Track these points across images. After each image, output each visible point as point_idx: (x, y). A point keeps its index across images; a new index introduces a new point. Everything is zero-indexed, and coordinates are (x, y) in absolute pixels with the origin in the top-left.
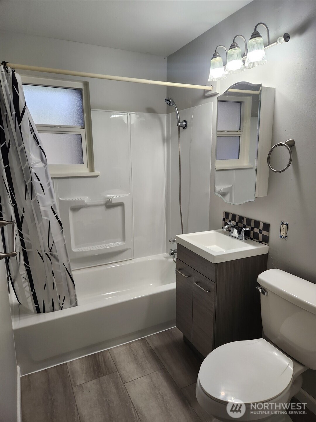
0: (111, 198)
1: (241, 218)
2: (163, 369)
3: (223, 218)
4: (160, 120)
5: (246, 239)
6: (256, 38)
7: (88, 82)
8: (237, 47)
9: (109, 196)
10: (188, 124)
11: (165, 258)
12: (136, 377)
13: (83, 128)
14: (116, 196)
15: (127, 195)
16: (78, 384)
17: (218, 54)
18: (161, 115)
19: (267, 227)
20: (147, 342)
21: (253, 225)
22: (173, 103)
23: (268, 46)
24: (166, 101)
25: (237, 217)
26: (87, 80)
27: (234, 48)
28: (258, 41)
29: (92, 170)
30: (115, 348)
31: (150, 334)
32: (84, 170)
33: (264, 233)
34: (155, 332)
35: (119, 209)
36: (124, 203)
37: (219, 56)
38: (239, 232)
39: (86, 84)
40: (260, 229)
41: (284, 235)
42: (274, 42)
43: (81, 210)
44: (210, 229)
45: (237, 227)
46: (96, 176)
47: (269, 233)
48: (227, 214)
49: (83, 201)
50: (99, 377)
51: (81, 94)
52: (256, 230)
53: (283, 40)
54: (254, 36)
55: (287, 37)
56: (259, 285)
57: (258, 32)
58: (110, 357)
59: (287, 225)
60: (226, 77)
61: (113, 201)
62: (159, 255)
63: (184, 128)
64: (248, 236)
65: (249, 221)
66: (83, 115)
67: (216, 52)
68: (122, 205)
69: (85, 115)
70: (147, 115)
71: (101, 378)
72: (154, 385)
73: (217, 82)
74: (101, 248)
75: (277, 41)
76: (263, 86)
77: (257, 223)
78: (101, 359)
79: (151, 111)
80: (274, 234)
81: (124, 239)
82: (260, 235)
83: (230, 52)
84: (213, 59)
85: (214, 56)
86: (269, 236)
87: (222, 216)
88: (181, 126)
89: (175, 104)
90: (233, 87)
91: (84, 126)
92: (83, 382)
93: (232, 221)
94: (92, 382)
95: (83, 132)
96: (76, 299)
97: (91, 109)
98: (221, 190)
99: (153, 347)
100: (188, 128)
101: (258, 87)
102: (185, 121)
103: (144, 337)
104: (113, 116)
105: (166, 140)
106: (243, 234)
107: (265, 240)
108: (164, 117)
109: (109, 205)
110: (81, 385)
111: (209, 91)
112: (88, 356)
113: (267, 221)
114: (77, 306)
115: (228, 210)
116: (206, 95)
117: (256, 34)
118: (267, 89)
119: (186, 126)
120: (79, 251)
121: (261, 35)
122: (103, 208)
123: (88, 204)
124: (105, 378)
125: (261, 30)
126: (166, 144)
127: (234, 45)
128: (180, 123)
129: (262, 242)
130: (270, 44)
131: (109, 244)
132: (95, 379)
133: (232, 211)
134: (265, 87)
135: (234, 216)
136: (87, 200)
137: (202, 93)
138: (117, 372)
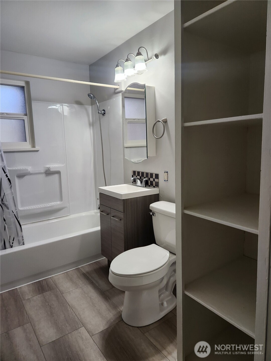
0: (50, 168)
1: (143, 173)
2: (91, 283)
3: (132, 175)
4: (86, 110)
5: (145, 186)
6: (139, 56)
7: (29, 82)
8: (130, 61)
9: (48, 166)
10: (106, 112)
11: (95, 213)
12: (71, 289)
13: (26, 115)
14: (54, 166)
15: (63, 165)
16: (27, 298)
17: (120, 64)
18: (87, 106)
19: (157, 176)
20: (80, 270)
21: (149, 177)
22: (94, 97)
23: (147, 61)
24: (89, 95)
25: (140, 173)
26: (28, 79)
27: (128, 61)
28: (141, 58)
29: (34, 146)
30: (55, 276)
31: (83, 264)
32: (27, 146)
33: (156, 180)
34: (87, 263)
35: (56, 176)
36: (60, 171)
37: (120, 66)
38: (141, 182)
39: (27, 83)
40: (153, 178)
41: (166, 180)
42: (151, 59)
43: (26, 178)
44: (124, 183)
45: (141, 179)
46: (37, 151)
47: (159, 180)
48: (134, 172)
49: (27, 170)
50: (43, 293)
51: (24, 90)
52: (152, 179)
53: (155, 57)
54: (138, 55)
55: (157, 56)
56: (151, 211)
57: (140, 52)
58: (51, 281)
59: (167, 172)
60: (126, 80)
61: (51, 170)
62: (90, 211)
63: (103, 115)
64: (147, 184)
65: (147, 174)
66: (26, 106)
67: (118, 63)
68: (58, 173)
69: (27, 105)
70: (76, 106)
71: (44, 293)
72: (84, 292)
73: (122, 83)
74: (43, 207)
75: (152, 58)
76: (146, 85)
77: (152, 175)
78: (45, 283)
79: (79, 103)
80: (161, 180)
81: (61, 199)
82: (154, 182)
83: (126, 63)
84: (117, 68)
85: (117, 66)
86: (158, 182)
87: (131, 174)
88: (101, 113)
89: (95, 98)
90: (130, 86)
91: (26, 113)
92: (30, 297)
93: (137, 176)
94: (37, 296)
95: (26, 118)
96: (23, 240)
97: (32, 101)
98: (136, 161)
99: (84, 272)
100: (106, 115)
101: (144, 87)
102: (104, 110)
103: (78, 267)
104: (49, 107)
105: (92, 125)
106: (144, 183)
107: (157, 185)
108: (90, 108)
109: (48, 173)
110: (28, 299)
111: (117, 89)
112: (34, 282)
113: (157, 173)
114: (24, 244)
115: (135, 170)
116: (116, 92)
117: (139, 54)
118: (149, 87)
119: (104, 113)
120: (24, 209)
121: (142, 54)
122: (44, 175)
123: (31, 172)
124: (47, 294)
125: (143, 51)
126: (91, 128)
127: (128, 59)
128: (100, 111)
129: (155, 187)
130: (149, 60)
131: (49, 204)
132: (40, 294)
133: (137, 169)
134: (148, 86)
135: (139, 173)
136: (30, 169)
137: (114, 90)
138: (57, 289)
